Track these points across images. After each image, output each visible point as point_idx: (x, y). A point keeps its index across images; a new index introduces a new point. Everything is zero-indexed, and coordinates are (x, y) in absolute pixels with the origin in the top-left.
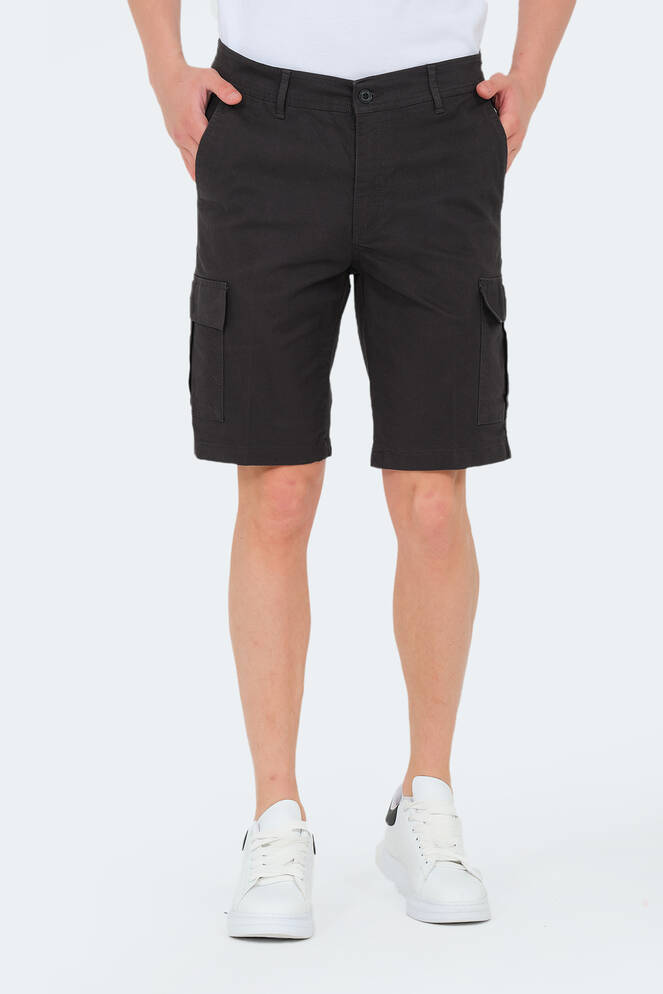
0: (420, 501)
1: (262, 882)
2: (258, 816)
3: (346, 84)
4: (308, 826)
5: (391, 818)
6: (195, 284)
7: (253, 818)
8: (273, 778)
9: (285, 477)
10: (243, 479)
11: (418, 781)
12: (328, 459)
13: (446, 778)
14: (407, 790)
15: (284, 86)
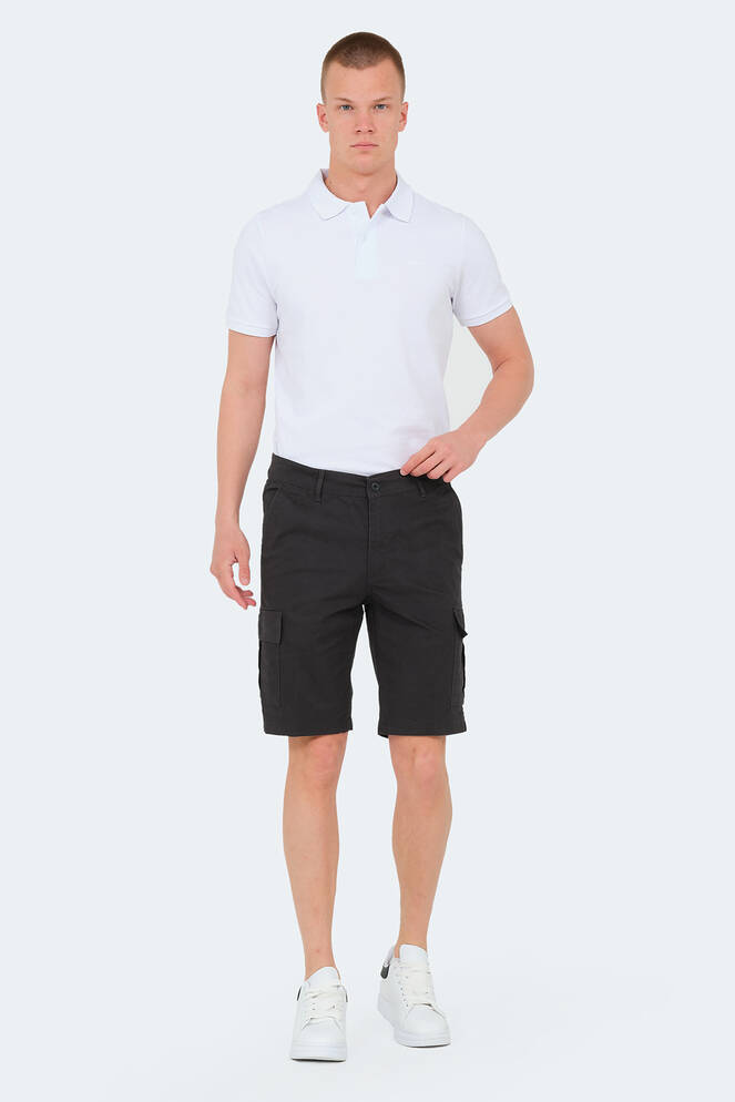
0: (419, 760)
1: (313, 1021)
2: (307, 978)
3: (363, 479)
4: (343, 982)
5: (385, 973)
6: (260, 616)
7: (303, 978)
8: (318, 951)
9: (324, 742)
10: (292, 747)
11: (404, 948)
12: (350, 732)
13: (424, 946)
14: (396, 953)
15: (321, 481)
